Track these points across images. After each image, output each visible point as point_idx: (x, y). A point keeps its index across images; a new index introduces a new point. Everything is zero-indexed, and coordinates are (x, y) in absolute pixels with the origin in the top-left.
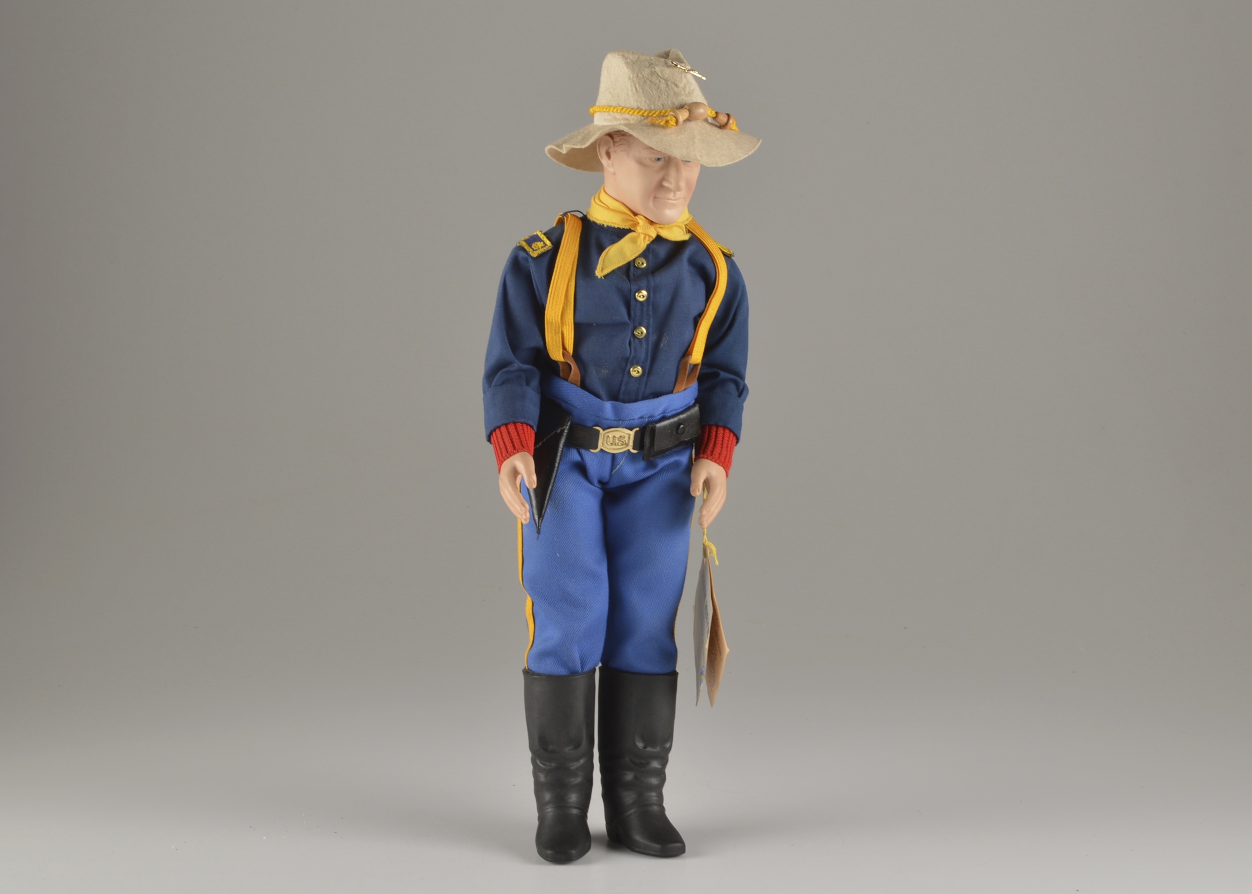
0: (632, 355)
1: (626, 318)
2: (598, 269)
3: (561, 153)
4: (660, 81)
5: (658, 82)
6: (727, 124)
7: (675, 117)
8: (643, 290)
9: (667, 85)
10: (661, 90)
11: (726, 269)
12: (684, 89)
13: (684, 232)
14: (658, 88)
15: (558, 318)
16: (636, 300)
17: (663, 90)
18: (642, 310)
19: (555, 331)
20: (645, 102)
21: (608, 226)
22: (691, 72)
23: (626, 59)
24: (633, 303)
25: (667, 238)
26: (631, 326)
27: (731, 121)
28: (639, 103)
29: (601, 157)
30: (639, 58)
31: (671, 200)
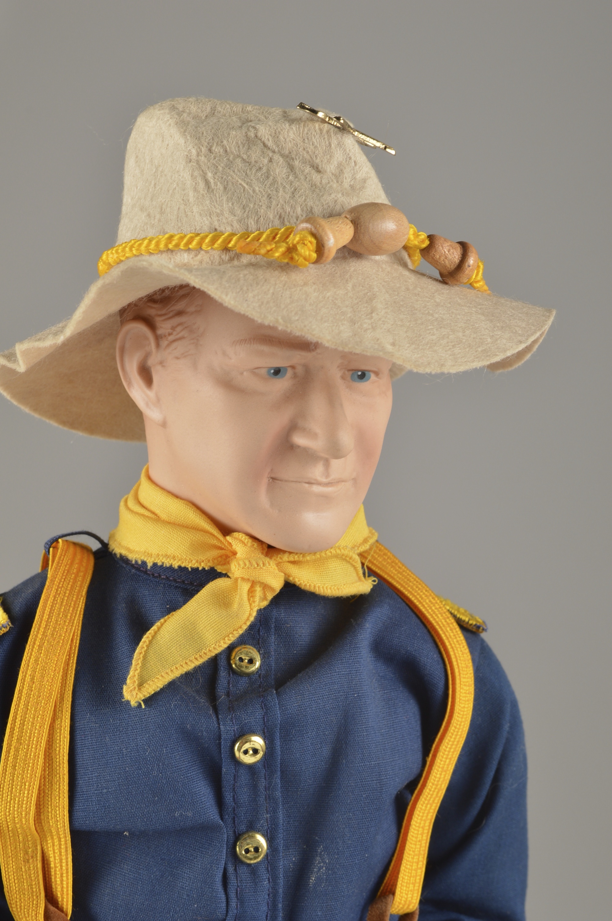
0: (233, 911)
1: (213, 814)
2: (128, 681)
3: (13, 372)
4: (271, 160)
5: (266, 161)
6: (460, 266)
7: (314, 235)
8: (254, 733)
9: (292, 168)
10: (275, 181)
11: (470, 664)
12: (338, 175)
13: (357, 574)
14: (268, 177)
15: (27, 820)
16: (237, 763)
17: (279, 180)
18: (254, 787)
19: (26, 853)
20: (232, 212)
21: (155, 565)
22: (356, 133)
23: (180, 114)
24: (226, 769)
25: (312, 589)
26: (226, 834)
27: (471, 261)
28: (215, 219)
29: (130, 383)
30: (213, 109)
31: (319, 484)
